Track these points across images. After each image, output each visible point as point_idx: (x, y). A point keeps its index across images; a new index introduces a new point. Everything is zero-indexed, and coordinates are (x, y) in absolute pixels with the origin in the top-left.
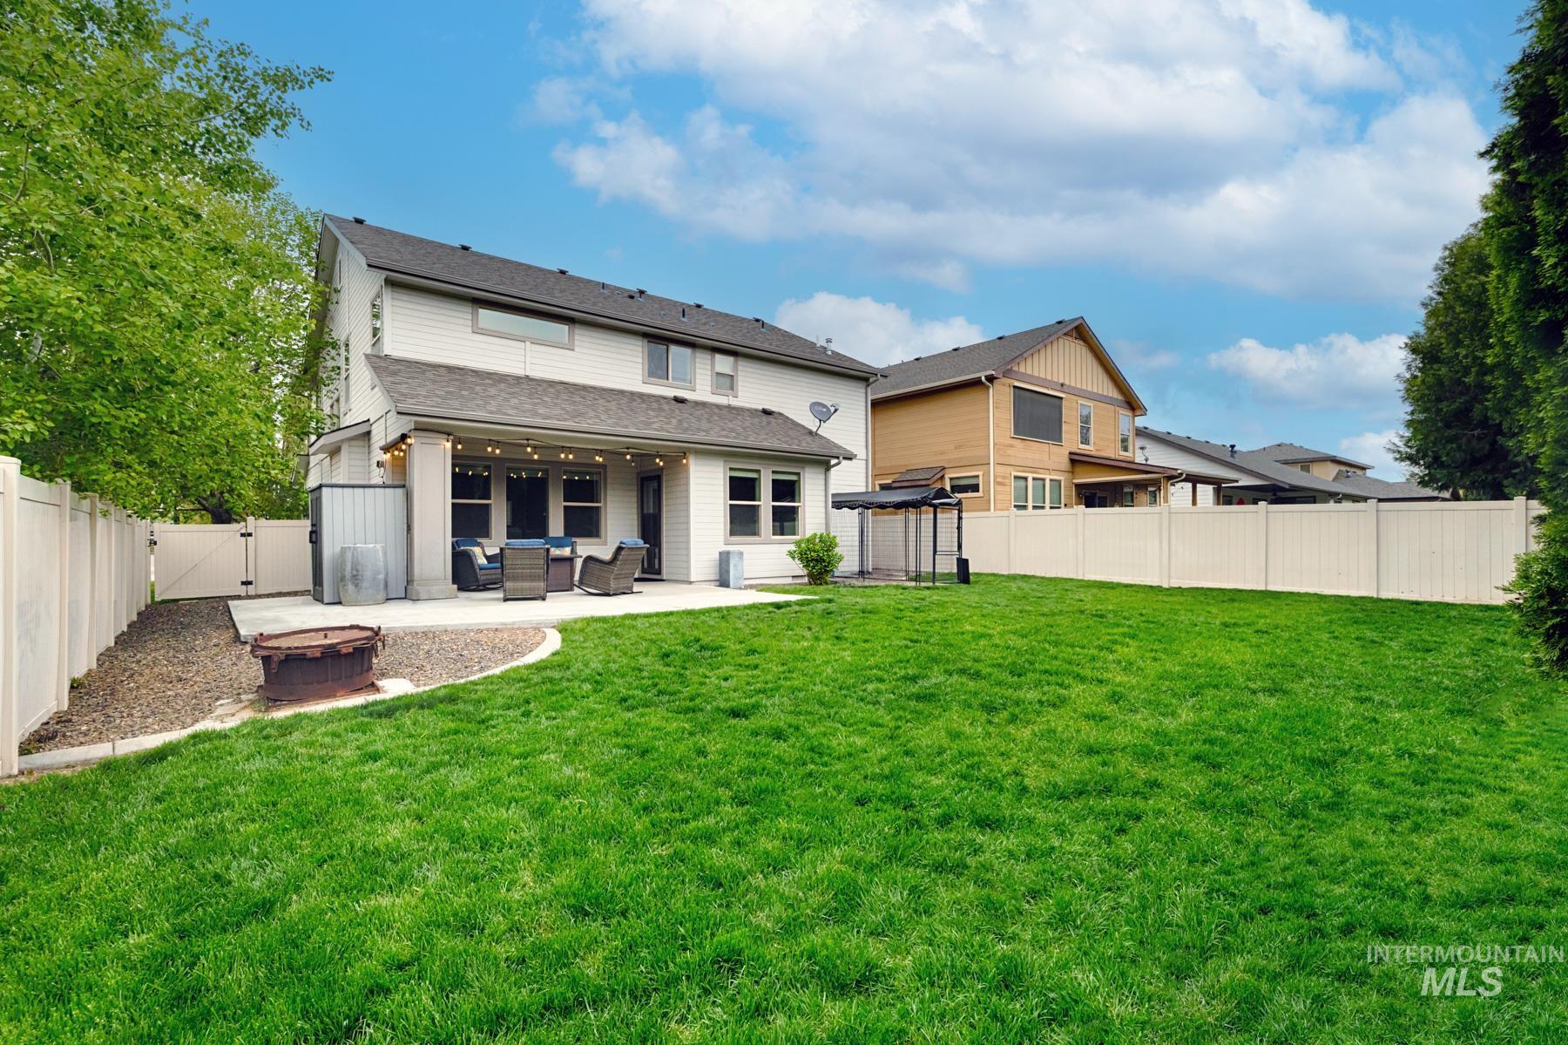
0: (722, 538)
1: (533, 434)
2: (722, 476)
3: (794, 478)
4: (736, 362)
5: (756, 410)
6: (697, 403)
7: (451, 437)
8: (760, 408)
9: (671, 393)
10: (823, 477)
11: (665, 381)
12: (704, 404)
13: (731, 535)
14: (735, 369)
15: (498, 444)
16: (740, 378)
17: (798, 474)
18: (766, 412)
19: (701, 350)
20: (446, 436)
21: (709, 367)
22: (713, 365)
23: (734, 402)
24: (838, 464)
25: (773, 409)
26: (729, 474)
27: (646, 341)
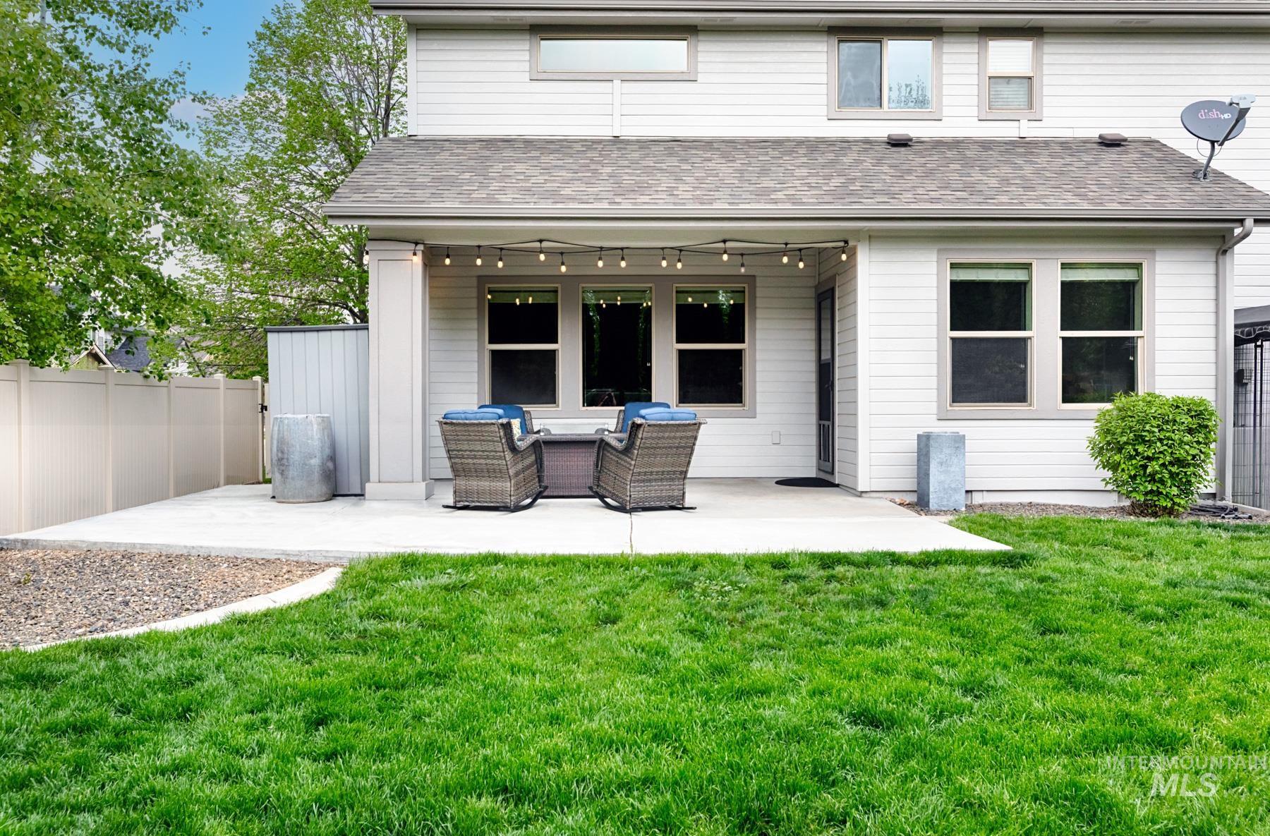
0: (933, 407)
1: (551, 230)
2: (933, 280)
3: (1128, 275)
4: (1037, 48)
5: (1086, 141)
6: (939, 144)
7: (421, 247)
8: (1095, 134)
9: (882, 130)
10: (1211, 268)
11: (877, 110)
12: (956, 144)
13: (954, 400)
14: (1038, 62)
15: (501, 252)
16: (1046, 80)
17: (1137, 267)
18: (1110, 143)
19: (952, 39)
20: (412, 246)
21: (974, 69)
22: (982, 63)
23: (1028, 130)
24: (1245, 236)
25: (1126, 134)
26: (949, 276)
27: (834, 40)
